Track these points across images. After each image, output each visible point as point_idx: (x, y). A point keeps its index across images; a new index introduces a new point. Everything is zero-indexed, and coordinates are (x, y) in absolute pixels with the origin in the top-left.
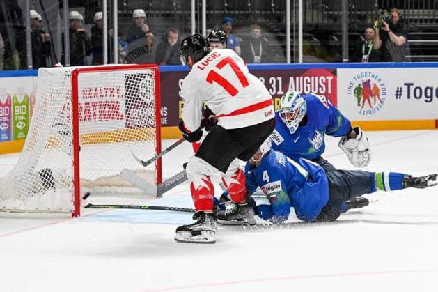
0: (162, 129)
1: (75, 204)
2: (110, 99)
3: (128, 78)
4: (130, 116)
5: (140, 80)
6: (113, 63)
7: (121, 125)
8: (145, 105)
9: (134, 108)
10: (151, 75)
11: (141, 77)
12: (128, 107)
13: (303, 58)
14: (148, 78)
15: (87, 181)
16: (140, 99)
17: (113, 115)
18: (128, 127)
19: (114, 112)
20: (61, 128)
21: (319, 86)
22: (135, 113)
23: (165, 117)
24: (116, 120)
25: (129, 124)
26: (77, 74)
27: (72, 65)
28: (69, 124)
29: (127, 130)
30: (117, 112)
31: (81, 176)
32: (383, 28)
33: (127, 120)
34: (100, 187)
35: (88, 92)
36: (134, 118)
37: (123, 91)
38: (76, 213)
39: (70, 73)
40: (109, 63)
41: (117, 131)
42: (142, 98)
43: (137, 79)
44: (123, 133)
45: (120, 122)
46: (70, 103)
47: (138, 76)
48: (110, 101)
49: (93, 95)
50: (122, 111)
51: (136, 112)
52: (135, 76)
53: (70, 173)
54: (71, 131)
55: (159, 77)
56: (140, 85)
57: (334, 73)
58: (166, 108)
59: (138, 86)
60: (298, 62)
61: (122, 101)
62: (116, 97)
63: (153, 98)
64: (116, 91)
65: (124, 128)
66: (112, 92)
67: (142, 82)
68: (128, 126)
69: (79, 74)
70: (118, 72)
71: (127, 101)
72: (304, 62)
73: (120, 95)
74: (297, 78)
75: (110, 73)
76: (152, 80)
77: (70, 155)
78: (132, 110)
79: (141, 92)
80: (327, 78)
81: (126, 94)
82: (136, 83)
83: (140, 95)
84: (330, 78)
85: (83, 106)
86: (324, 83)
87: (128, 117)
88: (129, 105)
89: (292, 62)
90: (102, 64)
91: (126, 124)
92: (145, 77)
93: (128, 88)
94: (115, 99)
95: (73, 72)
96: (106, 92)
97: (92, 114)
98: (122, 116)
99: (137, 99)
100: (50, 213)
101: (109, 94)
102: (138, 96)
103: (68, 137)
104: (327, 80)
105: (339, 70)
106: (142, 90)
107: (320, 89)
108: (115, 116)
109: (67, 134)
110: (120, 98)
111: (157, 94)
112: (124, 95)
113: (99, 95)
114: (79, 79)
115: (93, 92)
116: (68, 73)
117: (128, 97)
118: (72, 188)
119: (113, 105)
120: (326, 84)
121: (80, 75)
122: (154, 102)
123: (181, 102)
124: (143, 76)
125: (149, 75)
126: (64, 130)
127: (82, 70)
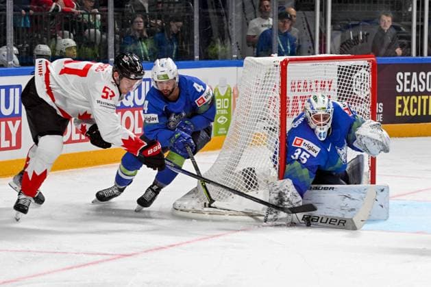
3: (339, 69)
5: (356, 72)
6: (325, 53)
8: (359, 101)
10: (368, 67)
11: (357, 69)
14: (363, 71)
23: (380, 113)
26: (287, 65)
28: (275, 119)
35: (296, 85)
37: (335, 86)
39: (279, 64)
40: (320, 53)
43: (352, 72)
46: (278, 96)
47: (354, 68)
49: (301, 88)
52: (350, 67)
54: (278, 127)
55: (376, 70)
58: (381, 104)
62: (326, 90)
63: (369, 92)
64: (327, 84)
66: (322, 86)
69: (289, 64)
70: (331, 63)
71: (340, 94)
75: (324, 63)
76: (367, 73)
82: (351, 75)
85: (291, 99)
90: (314, 54)
92: (360, 69)
93: (342, 81)
94: (326, 92)
95: (282, 63)
97: (300, 109)
99: (352, 93)
101: (319, 87)
103: (274, 133)
109: (273, 130)
111: (373, 89)
112: (337, 89)
113: (308, 88)
114: (288, 70)
115: (302, 85)
116: (276, 64)
117: (342, 91)
121: (291, 67)
122: (370, 98)
123: (398, 98)
124: (358, 68)
125: (365, 67)
126: (270, 126)
127: (291, 60)
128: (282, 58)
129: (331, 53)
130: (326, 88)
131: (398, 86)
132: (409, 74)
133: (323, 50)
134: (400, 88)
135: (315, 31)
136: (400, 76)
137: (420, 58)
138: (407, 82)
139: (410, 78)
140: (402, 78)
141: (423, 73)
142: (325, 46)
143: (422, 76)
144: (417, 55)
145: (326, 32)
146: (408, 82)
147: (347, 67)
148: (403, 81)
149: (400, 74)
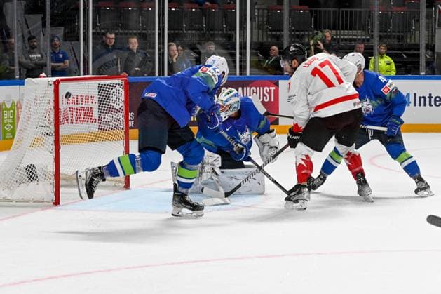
0: (130, 131)
1: (55, 194)
2: (85, 106)
3: (101, 87)
4: (103, 119)
5: (112, 89)
6: (88, 74)
7: (94, 127)
9: (106, 113)
10: (121, 85)
11: (113, 86)
12: (101, 112)
13: (250, 71)
14: (118, 88)
15: (66, 175)
16: (111, 105)
19: (89, 116)
21: (264, 95)
22: (106, 117)
23: (132, 121)
24: (91, 123)
25: (102, 126)
26: (58, 84)
27: (53, 76)
28: (51, 126)
29: (100, 132)
30: (92, 116)
31: (61, 171)
32: (318, 47)
33: (100, 123)
36: (106, 121)
37: (96, 99)
38: (57, 202)
40: (84, 74)
41: (92, 133)
43: (109, 88)
44: (97, 134)
45: (94, 125)
46: (53, 108)
47: (110, 86)
50: (96, 115)
51: (109, 116)
52: (108, 85)
53: (52, 168)
54: (53, 132)
55: (128, 87)
57: (277, 84)
58: (133, 113)
59: (110, 94)
60: (246, 74)
61: (96, 107)
62: (90, 103)
63: (122, 104)
64: (90, 98)
65: (97, 130)
66: (86, 99)
68: (100, 128)
70: (93, 82)
71: (99, 106)
72: (251, 74)
73: (94, 101)
74: (245, 88)
75: (86, 83)
76: (121, 89)
77: (52, 153)
78: (104, 114)
80: (271, 88)
81: (99, 100)
82: (108, 91)
84: (273, 89)
85: (62, 110)
86: (268, 93)
87: (101, 120)
88: (101, 110)
89: (241, 74)
90: (79, 75)
92: (116, 87)
93: (101, 95)
94: (90, 105)
95: (54, 82)
96: (82, 99)
97: (70, 118)
98: (96, 120)
99: (108, 105)
100: (34, 202)
101: (84, 100)
102: (109, 102)
103: (50, 137)
104: (270, 90)
105: (281, 82)
107: (265, 98)
108: (89, 120)
109: (49, 135)
110: (94, 104)
111: (126, 102)
112: (97, 102)
113: (76, 102)
114: (60, 88)
115: (71, 99)
116: (50, 83)
117: (100, 104)
118: (53, 181)
119: (88, 110)
120: (270, 93)
121: (61, 85)
122: (123, 108)
125: (119, 85)
126: (47, 132)
127: (62, 80)
128: (55, 79)
129: (93, 74)
130: (90, 101)
133: (86, 72)
135: (80, 57)
142: (88, 68)
144: (159, 75)
145: (88, 58)
147: (105, 85)
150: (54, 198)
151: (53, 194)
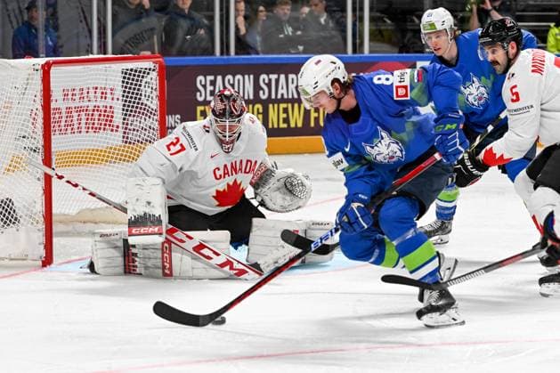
1: (45, 247)
2: (101, 104)
3: (126, 73)
4: (129, 127)
5: (143, 77)
6: (105, 54)
7: (115, 139)
9: (134, 116)
10: (153, 71)
11: (144, 73)
12: (126, 115)
13: (370, 47)
15: (65, 215)
16: (142, 104)
17: (105, 125)
18: (126, 142)
19: (107, 120)
20: (27, 143)
22: (135, 123)
24: (109, 132)
25: (127, 138)
26: (49, 69)
28: (37, 137)
29: (124, 147)
30: (111, 121)
31: (55, 210)
33: (125, 133)
34: (81, 225)
35: (70, 93)
36: (134, 130)
37: (119, 92)
38: (47, 261)
39: (40, 67)
40: (100, 53)
41: (111, 148)
42: (145, 102)
43: (139, 76)
44: (119, 150)
45: (115, 135)
46: (40, 108)
47: (140, 72)
48: (101, 105)
49: (77, 97)
50: (118, 119)
51: (138, 122)
52: (136, 71)
53: (40, 207)
54: (40, 147)
55: (165, 73)
56: (143, 84)
58: (178, 116)
59: (140, 85)
60: (362, 52)
61: (118, 106)
62: (109, 100)
63: (156, 101)
64: (109, 91)
65: (120, 143)
66: (102, 93)
67: (145, 80)
68: (126, 140)
69: (52, 68)
70: (107, 65)
71: (124, 105)
72: (370, 52)
73: (115, 97)
75: (101, 66)
77: (39, 179)
78: (131, 118)
79: (143, 93)
81: (123, 96)
82: (137, 80)
83: (143, 97)
85: (64, 110)
87: (126, 128)
88: (127, 112)
89: (354, 52)
90: (90, 51)
91: (124, 137)
92: (148, 74)
93: (126, 87)
94: (109, 102)
95: (43, 66)
96: (95, 92)
97: (76, 126)
98: (118, 127)
99: (138, 103)
100: (12, 259)
101: (99, 95)
102: (140, 99)
103: (36, 154)
105: (419, 64)
106: (145, 90)
108: (107, 127)
109: (35, 151)
110: (115, 101)
111: (161, 98)
112: (121, 98)
113: (85, 95)
114: (51, 75)
115: (77, 92)
116: (37, 67)
117: (126, 101)
118: (42, 226)
119: (105, 111)
121: (54, 71)
122: (158, 109)
123: (200, 108)
124: (146, 72)
127: (56, 63)
128: (44, 61)
130: (109, 96)
131: (198, 94)
132: (212, 78)
133: (103, 49)
134: (201, 95)
136: (201, 82)
137: (225, 57)
138: (210, 88)
139: (213, 83)
140: (203, 83)
141: (229, 77)
142: (105, 44)
143: (229, 81)
144: (222, 54)
146: (212, 88)
147: (132, 70)
148: (205, 86)
149: (200, 78)
150: (42, 252)
151: (42, 247)
